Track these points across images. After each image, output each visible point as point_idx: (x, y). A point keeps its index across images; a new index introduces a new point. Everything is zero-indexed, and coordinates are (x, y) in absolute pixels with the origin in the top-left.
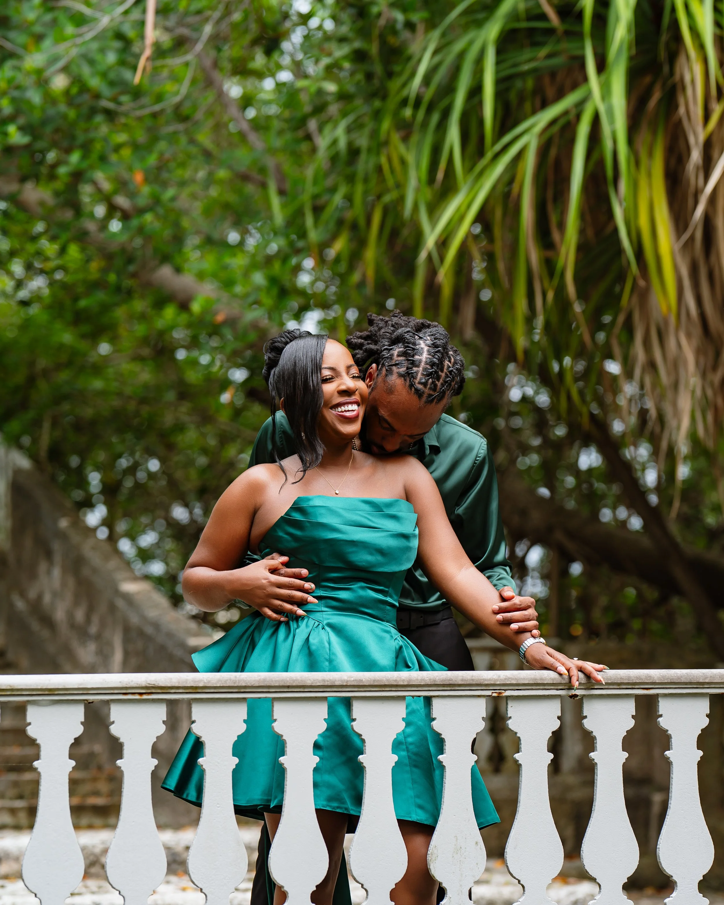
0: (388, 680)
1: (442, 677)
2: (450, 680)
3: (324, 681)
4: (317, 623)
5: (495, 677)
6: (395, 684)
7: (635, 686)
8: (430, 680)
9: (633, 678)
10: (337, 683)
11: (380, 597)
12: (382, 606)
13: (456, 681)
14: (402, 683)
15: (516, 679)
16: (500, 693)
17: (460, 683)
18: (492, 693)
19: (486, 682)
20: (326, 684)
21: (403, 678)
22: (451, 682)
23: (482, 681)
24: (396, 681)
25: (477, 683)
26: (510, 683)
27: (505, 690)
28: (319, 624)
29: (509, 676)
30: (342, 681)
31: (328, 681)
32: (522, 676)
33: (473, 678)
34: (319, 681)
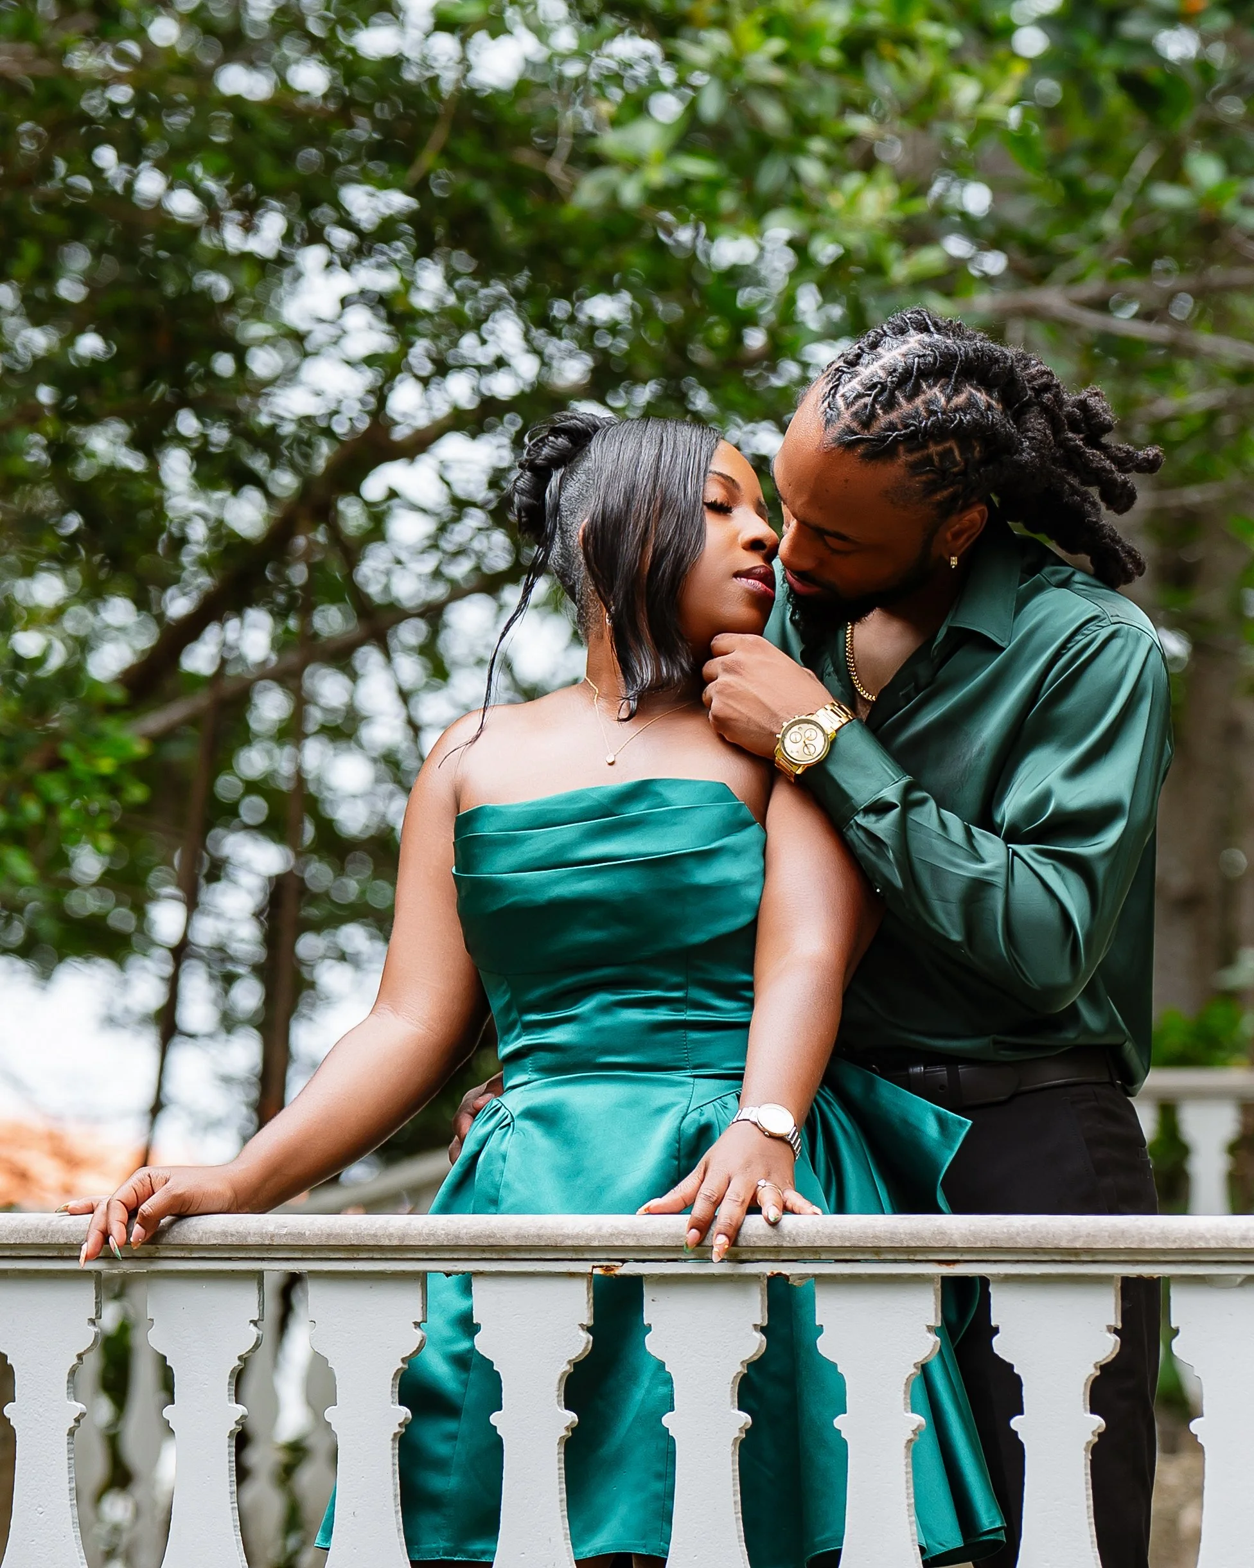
0: (357, 1234)
1: (475, 1228)
2: (491, 1237)
3: (224, 1234)
5: (591, 1230)
6: (372, 1243)
7: (915, 1255)
8: (447, 1235)
9: (903, 1236)
10: (251, 1241)
11: (662, 1015)
13: (503, 1238)
14: (386, 1242)
15: (635, 1235)
16: (608, 1268)
17: (513, 1243)
18: (594, 1267)
19: (569, 1243)
20: (229, 1241)
21: (391, 1230)
22: (492, 1241)
23: (561, 1238)
24: (375, 1236)
25: (549, 1243)
26: (621, 1244)
27: (623, 1261)
28: (506, 1117)
29: (621, 1228)
30: (261, 1235)
31: (232, 1235)
32: (650, 1230)
33: (542, 1232)
34: (215, 1235)
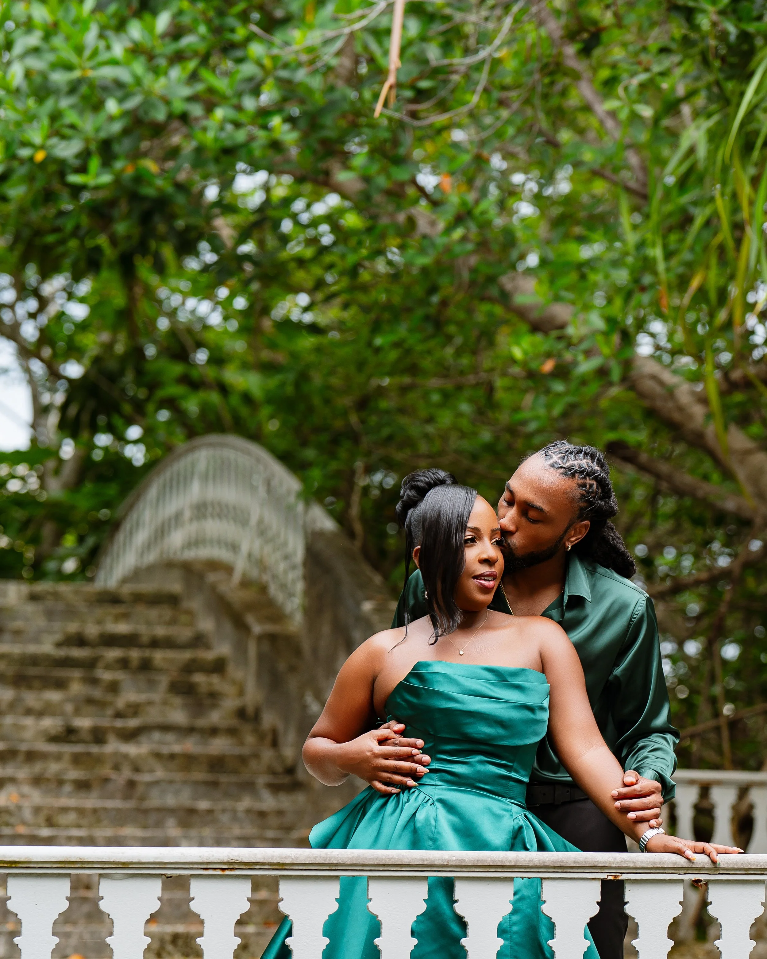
0: (493, 860)
1: (552, 858)
2: (561, 862)
3: (423, 859)
4: (427, 798)
5: (611, 859)
6: (501, 864)
7: (764, 872)
8: (539, 861)
9: (762, 863)
10: (437, 863)
11: (503, 772)
12: (503, 782)
13: (567, 863)
14: (508, 864)
15: (633, 862)
16: (616, 876)
17: (572, 865)
19: (601, 865)
20: (425, 863)
21: (510, 858)
22: (562, 864)
23: (596, 863)
24: (502, 861)
25: (590, 865)
26: (626, 866)
27: (622, 873)
28: (429, 800)
29: (626, 859)
30: (442, 860)
31: (427, 860)
32: (640, 860)
33: (587, 860)
34: (418, 860)
